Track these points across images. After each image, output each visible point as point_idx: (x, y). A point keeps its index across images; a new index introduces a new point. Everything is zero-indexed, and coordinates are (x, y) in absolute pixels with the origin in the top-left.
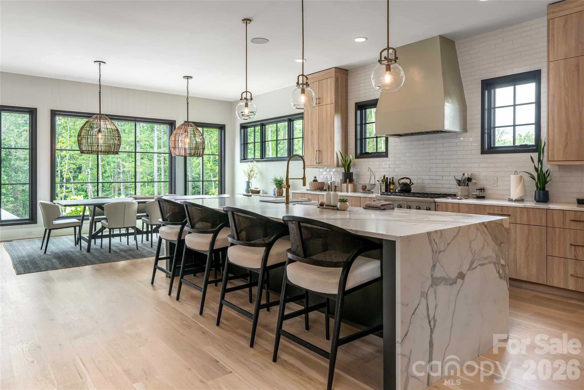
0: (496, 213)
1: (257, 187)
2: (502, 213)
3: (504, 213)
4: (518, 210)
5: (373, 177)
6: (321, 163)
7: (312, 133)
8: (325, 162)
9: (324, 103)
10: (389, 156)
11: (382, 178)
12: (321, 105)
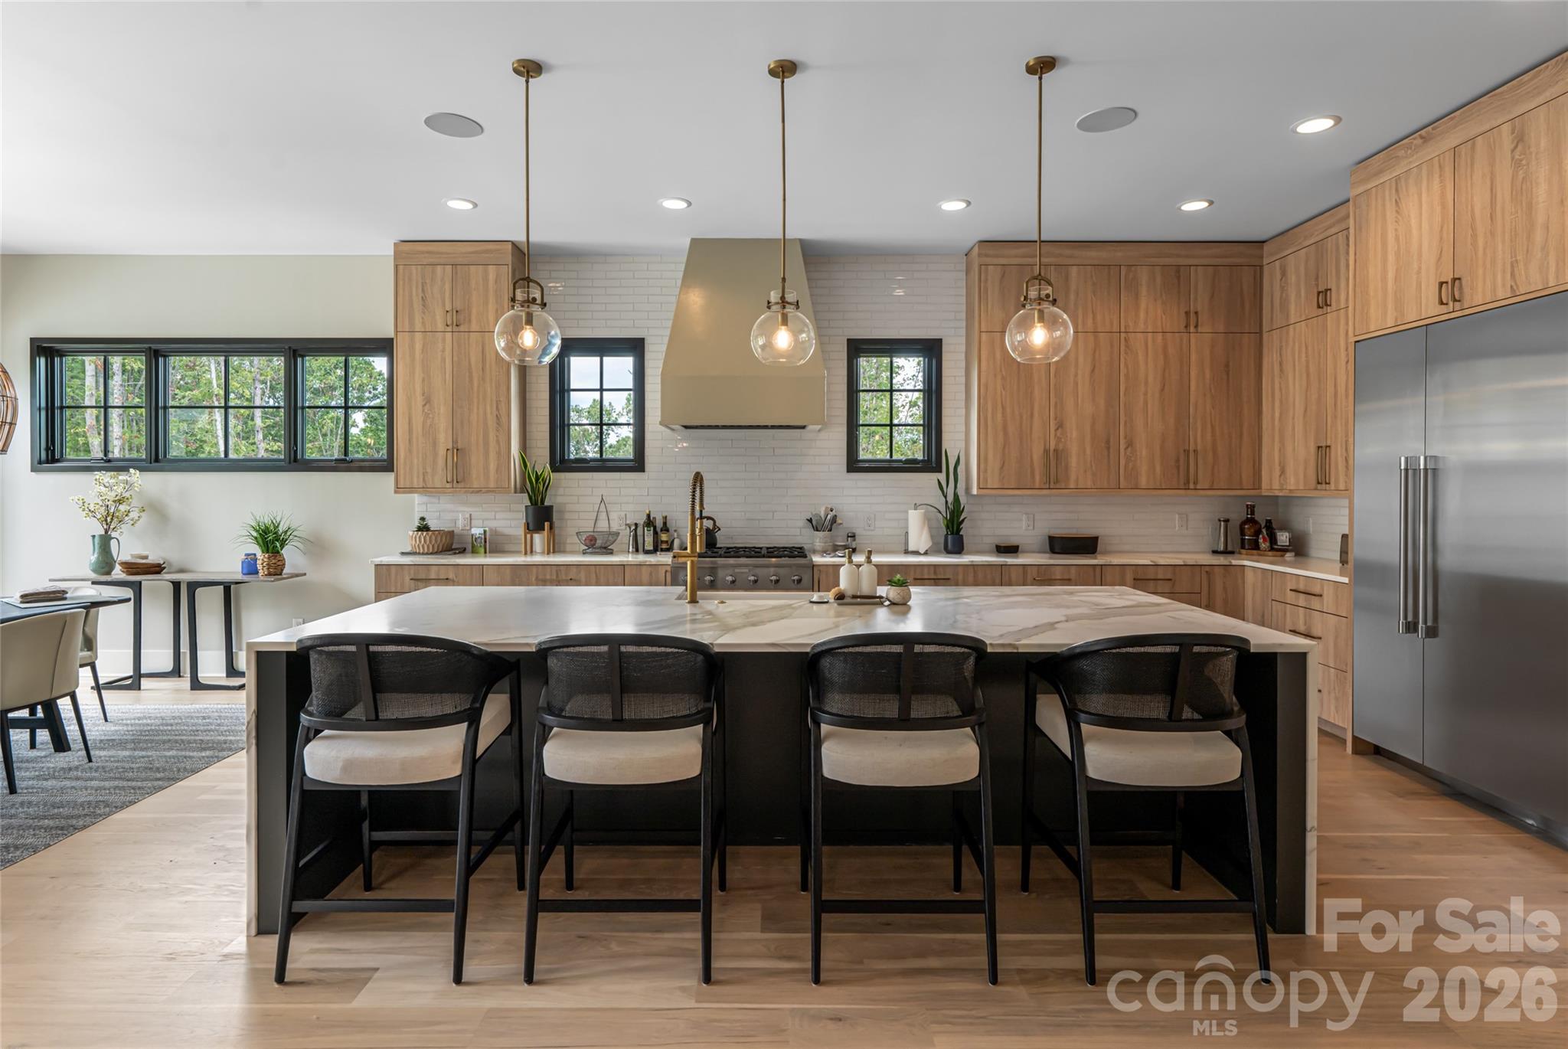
0: (926, 577)
1: (145, 553)
2: (935, 577)
3: (939, 577)
4: (960, 570)
5: (603, 516)
6: (464, 480)
7: (428, 401)
8: (476, 480)
9: (474, 327)
10: (647, 466)
11: (645, 518)
12: (462, 328)
